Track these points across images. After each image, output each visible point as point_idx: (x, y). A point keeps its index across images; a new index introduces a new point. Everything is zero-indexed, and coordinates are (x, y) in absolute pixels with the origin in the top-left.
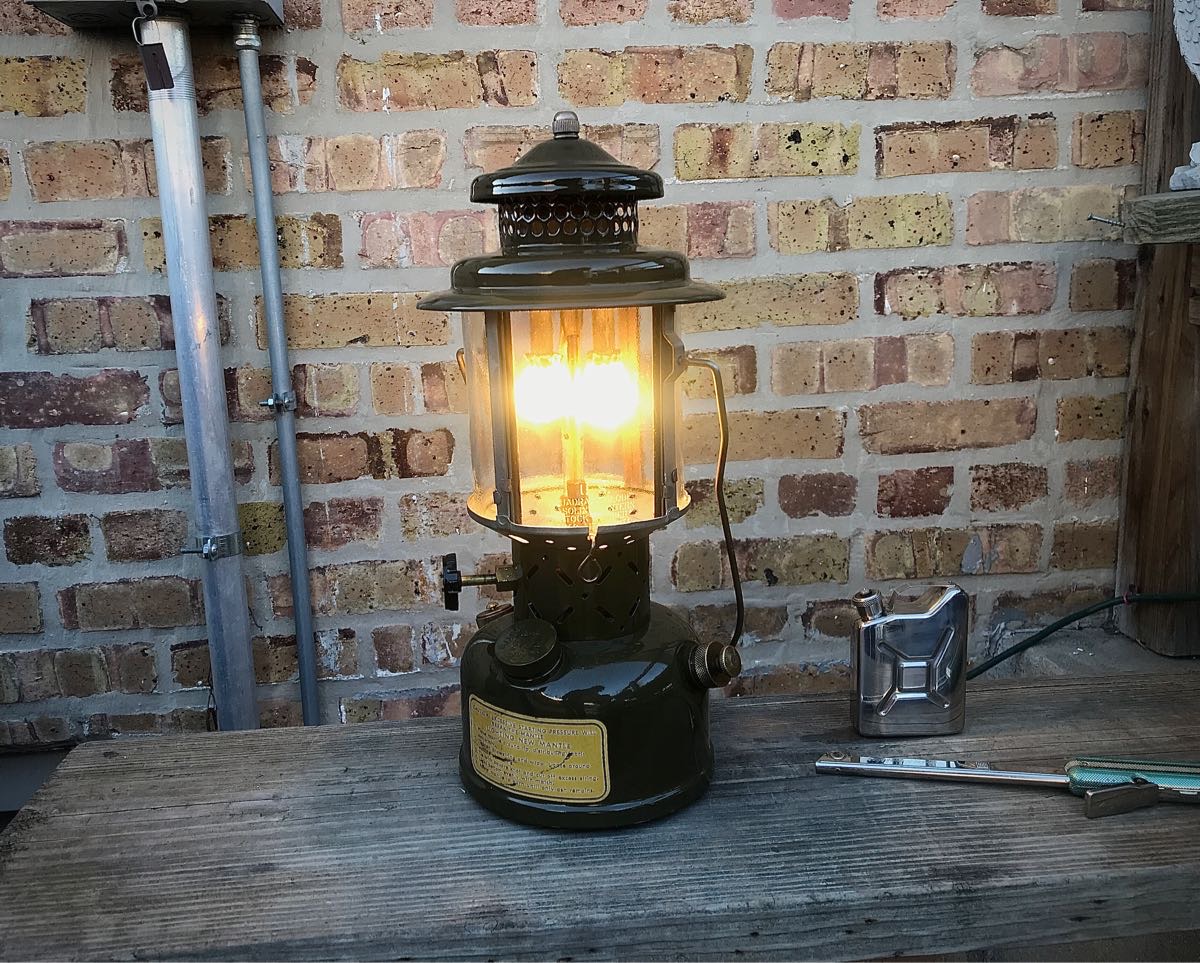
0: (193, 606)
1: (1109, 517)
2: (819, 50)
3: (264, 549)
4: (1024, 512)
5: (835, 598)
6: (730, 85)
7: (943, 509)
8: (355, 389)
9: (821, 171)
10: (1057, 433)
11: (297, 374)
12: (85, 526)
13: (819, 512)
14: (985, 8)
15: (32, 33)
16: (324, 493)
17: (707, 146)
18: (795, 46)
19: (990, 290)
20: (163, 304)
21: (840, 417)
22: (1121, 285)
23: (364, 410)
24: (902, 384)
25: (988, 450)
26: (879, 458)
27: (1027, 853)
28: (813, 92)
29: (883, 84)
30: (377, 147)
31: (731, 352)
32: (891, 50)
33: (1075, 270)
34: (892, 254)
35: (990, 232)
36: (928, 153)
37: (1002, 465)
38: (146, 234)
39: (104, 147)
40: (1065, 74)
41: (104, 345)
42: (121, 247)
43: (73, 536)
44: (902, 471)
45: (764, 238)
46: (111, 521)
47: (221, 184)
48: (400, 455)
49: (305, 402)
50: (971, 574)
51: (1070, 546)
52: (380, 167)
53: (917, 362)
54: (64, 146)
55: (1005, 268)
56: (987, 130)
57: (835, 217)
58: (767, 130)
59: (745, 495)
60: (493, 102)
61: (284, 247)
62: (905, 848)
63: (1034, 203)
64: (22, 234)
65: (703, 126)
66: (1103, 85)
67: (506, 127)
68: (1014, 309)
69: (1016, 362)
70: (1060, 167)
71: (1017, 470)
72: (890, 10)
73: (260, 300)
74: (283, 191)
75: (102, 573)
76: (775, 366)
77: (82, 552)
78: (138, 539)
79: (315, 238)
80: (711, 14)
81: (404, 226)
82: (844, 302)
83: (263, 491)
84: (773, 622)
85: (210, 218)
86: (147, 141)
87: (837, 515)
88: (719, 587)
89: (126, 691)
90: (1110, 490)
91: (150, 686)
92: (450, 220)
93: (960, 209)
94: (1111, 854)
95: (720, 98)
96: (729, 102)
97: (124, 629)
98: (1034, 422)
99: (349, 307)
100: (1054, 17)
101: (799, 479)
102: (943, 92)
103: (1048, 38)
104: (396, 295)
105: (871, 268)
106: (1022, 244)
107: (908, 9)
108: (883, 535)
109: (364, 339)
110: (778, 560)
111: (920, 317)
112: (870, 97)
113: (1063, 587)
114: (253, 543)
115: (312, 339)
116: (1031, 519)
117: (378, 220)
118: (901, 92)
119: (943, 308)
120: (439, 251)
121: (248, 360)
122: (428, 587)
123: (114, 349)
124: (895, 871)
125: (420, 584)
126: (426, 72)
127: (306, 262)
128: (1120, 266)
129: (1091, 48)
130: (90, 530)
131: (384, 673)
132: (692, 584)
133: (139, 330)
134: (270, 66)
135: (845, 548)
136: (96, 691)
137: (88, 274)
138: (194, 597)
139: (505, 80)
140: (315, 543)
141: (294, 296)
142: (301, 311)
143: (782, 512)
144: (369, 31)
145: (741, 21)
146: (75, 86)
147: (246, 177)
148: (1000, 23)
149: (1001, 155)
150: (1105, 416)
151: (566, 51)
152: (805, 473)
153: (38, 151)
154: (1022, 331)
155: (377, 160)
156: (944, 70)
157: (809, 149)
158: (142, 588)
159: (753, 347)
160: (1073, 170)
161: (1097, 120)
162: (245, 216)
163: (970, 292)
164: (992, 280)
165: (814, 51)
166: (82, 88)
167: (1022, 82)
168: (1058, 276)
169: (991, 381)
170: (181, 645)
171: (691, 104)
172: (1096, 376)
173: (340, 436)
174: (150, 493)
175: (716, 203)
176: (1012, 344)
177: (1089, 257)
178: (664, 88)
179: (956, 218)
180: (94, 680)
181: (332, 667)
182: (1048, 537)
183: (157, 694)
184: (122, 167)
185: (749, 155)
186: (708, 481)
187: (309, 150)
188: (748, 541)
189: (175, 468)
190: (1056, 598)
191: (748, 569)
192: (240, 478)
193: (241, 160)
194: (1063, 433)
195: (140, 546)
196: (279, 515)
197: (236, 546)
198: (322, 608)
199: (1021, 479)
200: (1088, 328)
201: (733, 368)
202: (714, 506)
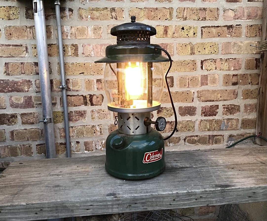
0: (42, 135)
1: (254, 117)
2: (188, 9)
3: (58, 122)
4: (234, 116)
5: (191, 135)
6: (168, 16)
7: (216, 115)
8: (81, 84)
9: (189, 36)
10: (242, 97)
11: (67, 81)
12: (17, 116)
13: (188, 115)
15: (7, 1)
16: (73, 109)
17: (163, 30)
18: (183, 8)
19: (227, 64)
20: (36, 64)
21: (193, 93)
22: (256, 64)
23: (83, 90)
24: (207, 86)
25: (226, 101)
26: (202, 103)
27: (238, 182)
28: (187, 18)
29: (203, 17)
30: (87, 29)
31: (168, 78)
32: (204, 9)
33: (246, 60)
34: (205, 56)
35: (227, 51)
36: (213, 33)
37: (230, 105)
38: (33, 48)
39: (23, 27)
40: (244, 15)
41: (22, 73)
42: (27, 51)
43: (13, 118)
44: (207, 106)
45: (175, 52)
46: (23, 115)
47: (51, 36)
48: (91, 100)
49: (69, 87)
50: (223, 130)
51: (245, 124)
52: (87, 33)
53: (210, 81)
54: (14, 27)
55: (231, 59)
56: (226, 28)
57: (192, 47)
58: (176, 27)
59: (171, 111)
60: (114, 19)
61: (65, 51)
62: (209, 181)
63: (237, 45)
64: (3, 47)
65: (162, 26)
66: (252, 18)
68: (232, 69)
69: (233, 81)
70: (243, 37)
71: (233, 106)
72: (204, 0)
73: (59, 64)
74: (65, 38)
75: (20, 127)
76: (178, 81)
77: (15, 122)
78: (29, 119)
79: (72, 49)
80: (164, 0)
81: (93, 47)
82: (194, 67)
83: (59, 108)
84: (177, 140)
85: (48, 44)
86: (33, 26)
87: (192, 116)
88: (165, 132)
89: (25, 155)
90: (254, 111)
91: (31, 154)
92: (103, 46)
93: (220, 46)
94: (257, 182)
95: (166, 19)
96: (168, 20)
97: (25, 140)
98: (237, 95)
99: (79, 66)
100: (241, 3)
101: (183, 107)
102: (216, 19)
103: (240, 8)
104: (91, 63)
105: (200, 59)
106: (234, 54)
108: (203, 121)
109: (83, 73)
110: (178, 126)
111: (211, 70)
112: (200, 20)
113: (244, 133)
114: (56, 121)
115: (71, 73)
116: (236, 117)
117: (87, 46)
118: (207, 19)
119: (216, 68)
120: (101, 53)
121: (56, 77)
122: (97, 132)
123: (24, 74)
124: (207, 186)
125: (95, 131)
126: (99, 12)
127: (70, 55)
128: (256, 59)
129: (249, 10)
130: (18, 117)
131: (87, 152)
133: (30, 70)
134: (62, 10)
135: (194, 123)
136: (18, 155)
137: (19, 57)
138: (42, 133)
139: (117, 14)
140: (71, 121)
141: (67, 63)
142: (68, 66)
143: (179, 115)
144: (85, 2)
145: (171, 2)
146: (17, 13)
147: (57, 35)
148: (229, 4)
149: (229, 34)
150: (253, 94)
151: (131, 8)
152: (185, 106)
153: (8, 28)
154: (234, 74)
155: (87, 32)
156: (217, 14)
157: (186, 31)
158: (30, 131)
159: (173, 77)
160: (246, 37)
161: (251, 26)
162: (56, 44)
163: (222, 65)
164: (227, 62)
165: (187, 9)
166: (18, 14)
167: (234, 17)
168: (242, 62)
169: (227, 85)
170: (39, 144)
171: (159, 21)
172: (251, 84)
173: (77, 96)
174: (32, 108)
175: (165, 43)
176: (232, 77)
177: (249, 57)
178: (153, 17)
179: (219, 48)
180: (17, 153)
181: (74, 150)
182: (240, 121)
183: (33, 156)
184: (27, 32)
185: (172, 33)
186: (162, 107)
187: (71, 29)
188: (171, 122)
189: (38, 103)
190: (242, 136)
191: (171, 128)
192: (54, 105)
193: (55, 31)
194: (244, 97)
195: (29, 121)
196: (62, 114)
197: (52, 121)
198: (72, 136)
199: (234, 108)
200: (249, 73)
201: (168, 81)
202: (164, 113)
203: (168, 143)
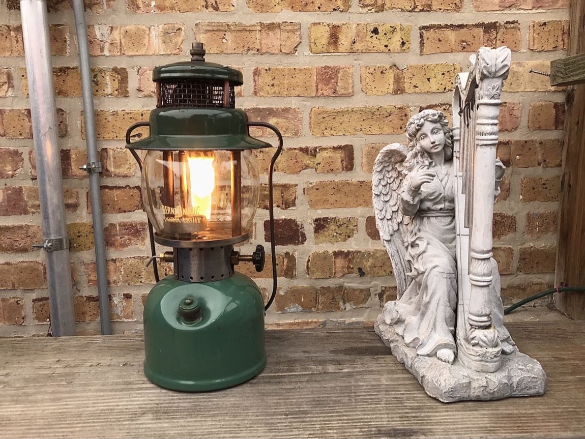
0: (45, 278)
1: (550, 244)
3: (83, 249)
4: (503, 241)
6: (340, 2)
8: (134, 162)
9: (389, 50)
10: (521, 197)
11: (102, 154)
16: (117, 219)
17: (327, 35)
22: (557, 116)
23: (138, 174)
28: (385, 7)
29: (423, 3)
30: (147, 32)
31: (339, 148)
33: (531, 108)
34: (428, 97)
36: (449, 41)
39: (1, 29)
42: (9, 83)
45: (358, 86)
46: (2, 230)
47: (64, 50)
49: (107, 169)
51: (529, 260)
52: (149, 43)
56: (481, 30)
57: (398, 75)
58: (360, 27)
59: (347, 227)
60: (211, 9)
61: (97, 85)
65: (325, 24)
66: (546, 7)
67: (218, 22)
70: (522, 50)
71: (499, 217)
73: (83, 113)
74: (96, 55)
76: (364, 156)
78: (16, 241)
79: (114, 80)
82: (401, 122)
83: (83, 217)
84: (363, 296)
85: (54, 68)
86: (19, 27)
88: (332, 277)
89: (7, 324)
90: (551, 230)
91: (21, 321)
94: (493, 424)
95: (334, 10)
96: (339, 12)
97: (6, 289)
98: (508, 190)
99: (131, 118)
102: (457, 8)
105: (417, 104)
109: (139, 135)
110: (365, 263)
112: (416, 10)
113: (525, 283)
114: (78, 245)
115: (111, 135)
116: (507, 244)
117: (148, 72)
118: (434, 8)
121: (76, 145)
123: (5, 137)
125: (168, 270)
127: (109, 93)
128: (556, 106)
132: (318, 274)
133: (19, 128)
140: (111, 246)
141: (102, 111)
142: (106, 119)
143: (368, 236)
147: (77, 46)
149: (489, 43)
150: (548, 189)
154: (502, 140)
155: (148, 39)
157: (383, 38)
158: (17, 267)
159: (352, 146)
160: (529, 52)
161: (543, 25)
162: (77, 68)
167: (501, 4)
168: (521, 110)
170: (38, 299)
171: (319, 13)
172: (543, 166)
173: (125, 187)
174: (23, 215)
175: (332, 66)
177: (538, 100)
178: (304, 3)
181: (119, 314)
182: (516, 255)
183: (24, 326)
184: (10, 39)
185: (350, 41)
186: (327, 218)
187: (111, 33)
188: (349, 252)
189: (37, 203)
190: (521, 289)
191: (348, 267)
192: (71, 209)
193: (75, 37)
194: (525, 198)
195: (17, 244)
196: (92, 229)
197: (65, 245)
198: (114, 282)
199: (501, 222)
200: (538, 140)
201: (341, 156)
202: (330, 232)
203: (341, 303)
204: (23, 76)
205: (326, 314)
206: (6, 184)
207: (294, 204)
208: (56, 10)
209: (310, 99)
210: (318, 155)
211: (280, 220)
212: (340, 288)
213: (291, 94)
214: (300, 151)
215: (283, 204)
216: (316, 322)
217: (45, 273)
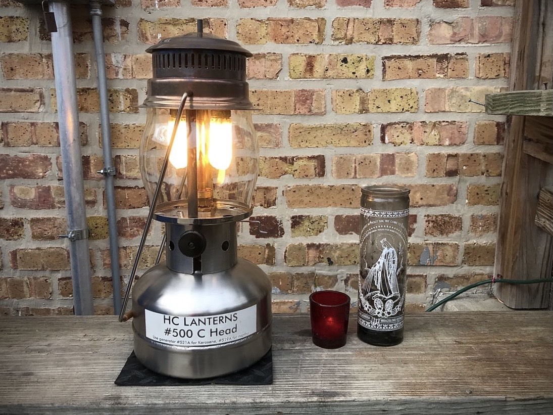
0: (68, 261)
1: (491, 241)
2: (356, 21)
3: (100, 237)
4: (450, 238)
6: (315, 36)
7: (412, 234)
9: (356, 76)
10: (467, 201)
11: (116, 160)
12: (22, 223)
13: (353, 232)
14: (434, 4)
15: (6, 6)
16: (128, 213)
17: (304, 64)
18: (345, 19)
19: (436, 134)
22: (498, 133)
24: (393, 176)
25: (434, 208)
27: (358, 388)
28: (354, 40)
29: (386, 37)
31: (313, 158)
32: (390, 22)
33: (476, 126)
34: (389, 116)
35: (436, 107)
36: (407, 70)
37: (440, 215)
39: (35, 56)
40: (472, 35)
41: (33, 143)
42: (41, 101)
43: (17, 227)
45: (329, 107)
46: (34, 221)
47: (86, 74)
49: (120, 172)
50: (424, 265)
51: (473, 254)
53: (400, 166)
54: (18, 55)
55: (443, 124)
56: (435, 60)
57: (363, 98)
58: (332, 57)
59: (319, 223)
61: (113, 103)
62: (306, 382)
63: (457, 94)
65: (302, 54)
66: (490, 41)
68: (447, 143)
69: (447, 167)
70: (470, 78)
71: (447, 218)
72: (390, 4)
73: (101, 126)
74: (112, 78)
75: (29, 244)
76: (334, 165)
77: (21, 235)
78: (45, 230)
79: (126, 99)
80: (307, 4)
82: (366, 137)
83: (100, 211)
84: (331, 281)
85: (80, 89)
86: (50, 55)
88: (306, 265)
89: (38, 298)
90: (492, 229)
91: (48, 296)
93: (422, 95)
95: (310, 42)
96: (314, 44)
97: (37, 270)
98: (456, 195)
99: (140, 130)
100: (468, 9)
101: (344, 217)
103: (464, 18)
105: (380, 122)
106: (451, 113)
107: (399, 4)
110: (333, 254)
111: (402, 145)
112: (380, 43)
113: (469, 273)
114: (95, 235)
115: (124, 144)
116: (454, 241)
118: (395, 41)
119: (413, 141)
121: (95, 152)
123: (37, 145)
124: (296, 392)
126: (178, 27)
127: (122, 110)
128: (498, 124)
129: (485, 23)
130: (24, 225)
132: (294, 263)
133: (48, 137)
134: (107, 23)
136: (24, 297)
137: (27, 112)
139: (213, 31)
140: (123, 236)
141: (116, 124)
142: (119, 131)
143: (336, 232)
144: (152, 8)
145: (321, 7)
146: (24, 29)
147: (97, 71)
148: (441, 11)
149: (442, 71)
150: (490, 194)
151: (241, 19)
152: (347, 214)
153: (7, 57)
154: (451, 153)
156: (415, 31)
157: (351, 66)
158: (46, 252)
159: (323, 156)
160: (476, 79)
161: (487, 57)
162: (96, 89)
163: (426, 134)
164: (437, 129)
165: (354, 21)
166: (27, 30)
167: (452, 39)
168: (468, 128)
169: (435, 176)
170: (63, 278)
171: (297, 45)
172: (486, 176)
173: (135, 188)
174: (51, 210)
175: (308, 90)
176: (446, 159)
177: (483, 120)
178: (285, 37)
179: (420, 100)
180: (23, 292)
182: (462, 250)
183: (51, 300)
184: (43, 65)
185: (323, 69)
186: (302, 216)
187: (124, 60)
188: (320, 244)
189: (62, 199)
190: (465, 279)
191: (319, 257)
192: (90, 205)
193: (95, 64)
194: (470, 201)
195: (46, 233)
196: (107, 222)
197: (85, 236)
198: (125, 265)
199: (449, 222)
200: (482, 153)
201: (314, 165)
202: (305, 227)
203: (313, 287)
204: (52, 95)
205: (300, 296)
206: (37, 184)
207: (274, 204)
208: (80, 41)
209: (289, 117)
210: (295, 163)
211: (263, 217)
212: (312, 274)
213: (273, 112)
214: (280, 159)
215: (265, 203)
216: (291, 302)
217: (69, 257)
